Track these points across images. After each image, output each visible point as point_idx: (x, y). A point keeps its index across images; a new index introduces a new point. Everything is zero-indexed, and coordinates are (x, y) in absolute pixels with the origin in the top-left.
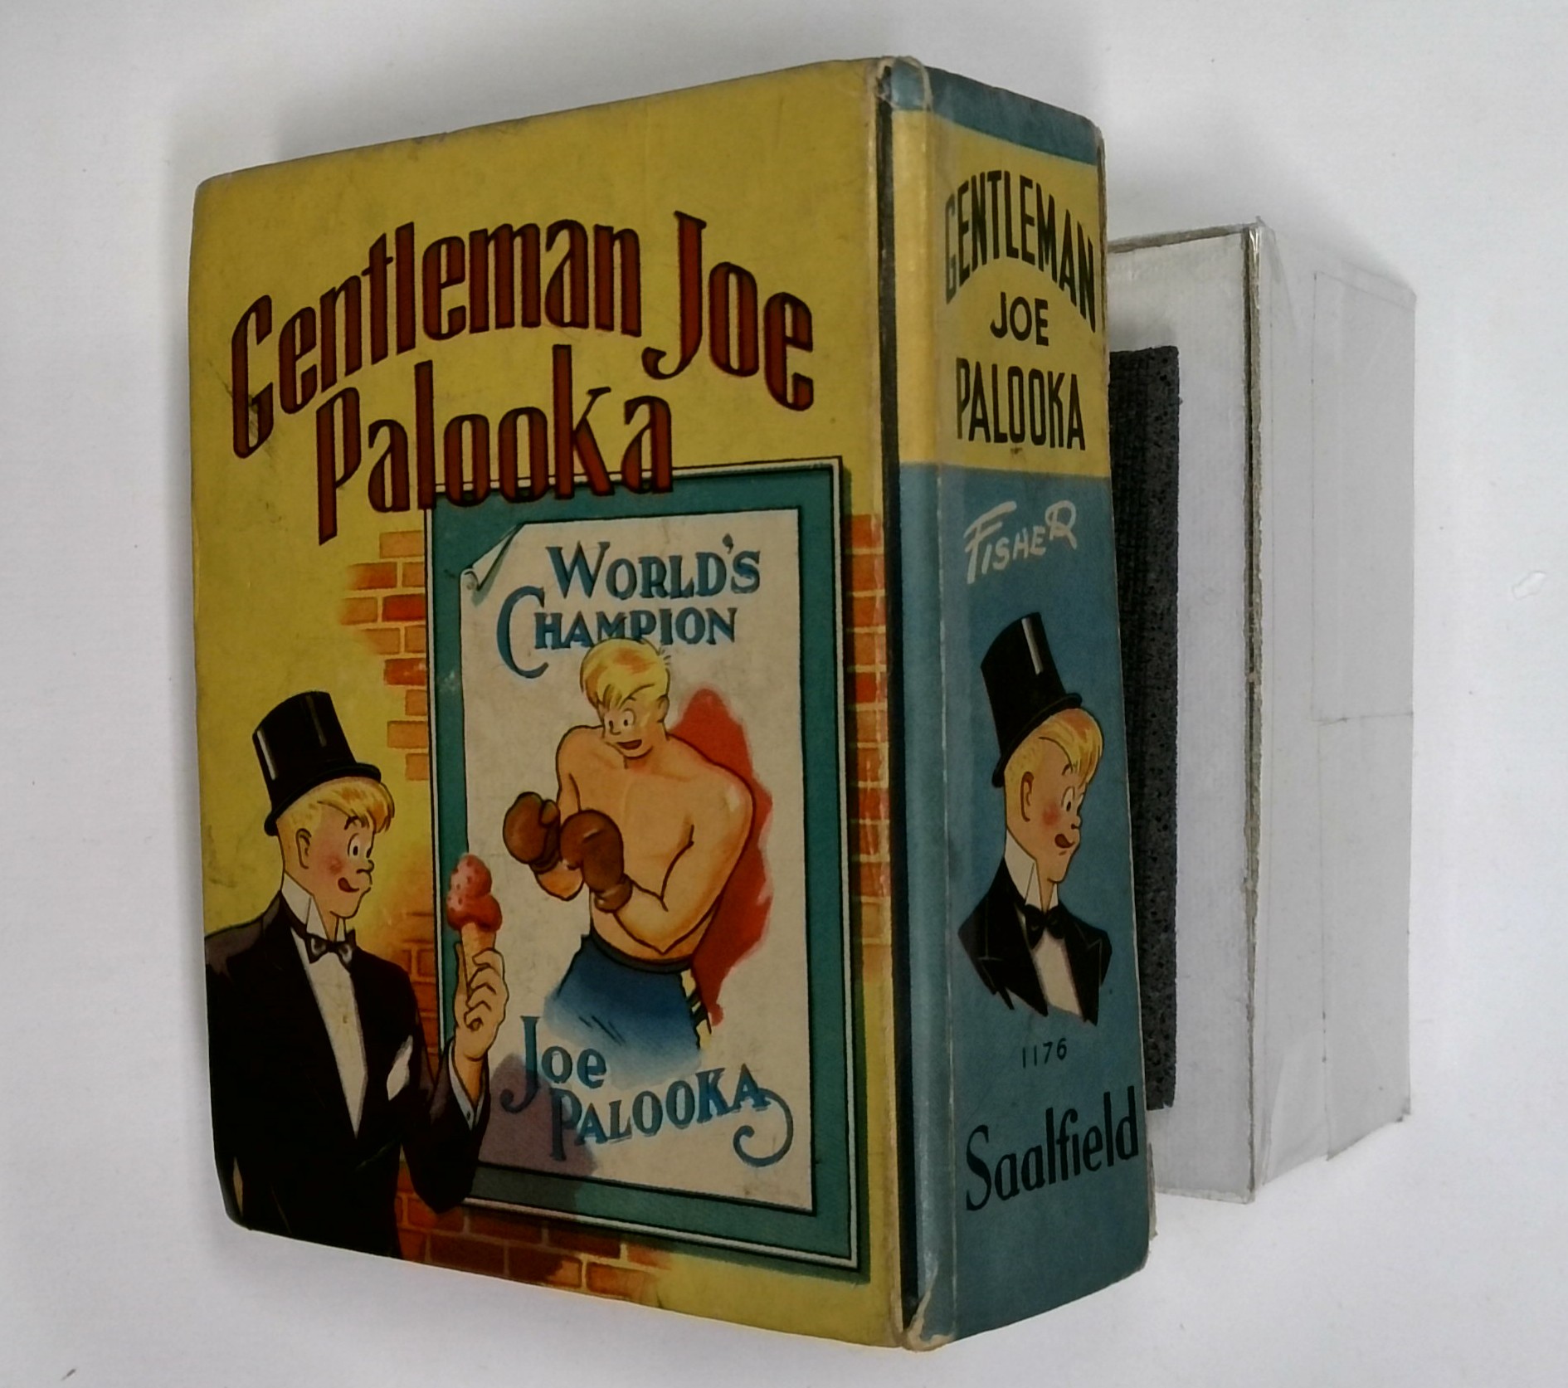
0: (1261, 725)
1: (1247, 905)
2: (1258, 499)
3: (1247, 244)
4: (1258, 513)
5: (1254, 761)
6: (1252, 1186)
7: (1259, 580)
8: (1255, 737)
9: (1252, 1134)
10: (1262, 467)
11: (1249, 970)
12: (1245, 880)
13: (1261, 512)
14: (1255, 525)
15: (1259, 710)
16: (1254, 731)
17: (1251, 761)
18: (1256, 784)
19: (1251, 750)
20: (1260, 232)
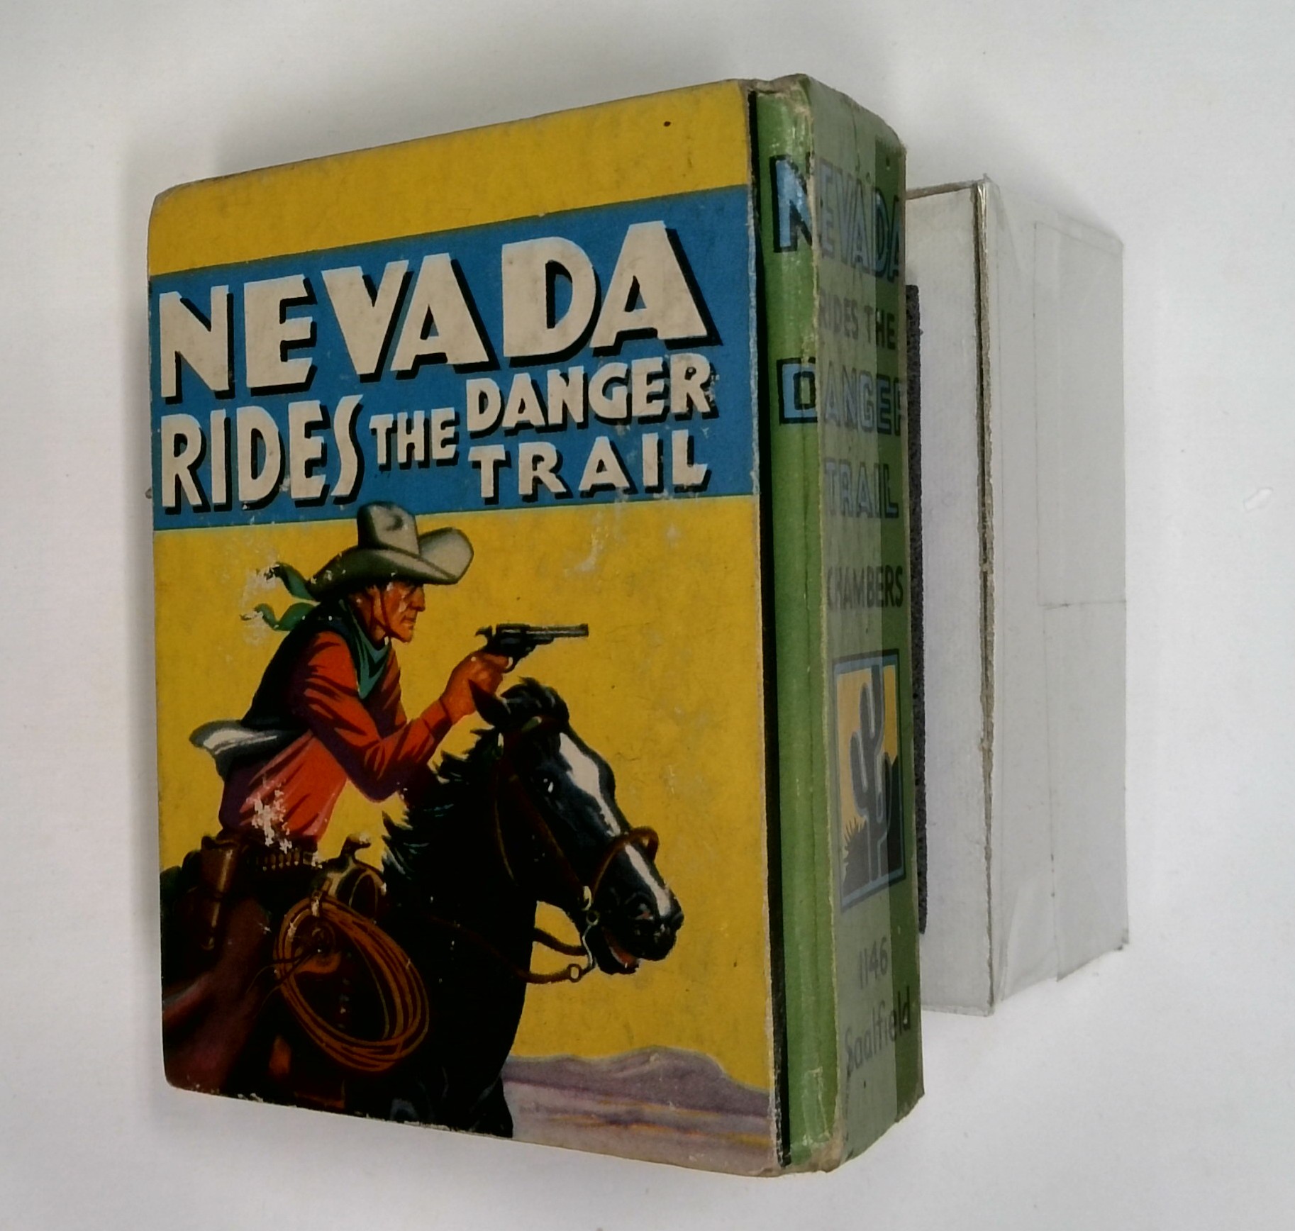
0: (994, 609)
1: (984, 761)
2: (989, 415)
3: (976, 198)
4: (988, 427)
5: (988, 638)
6: (992, 1001)
7: (990, 484)
8: (988, 619)
9: (991, 958)
10: (991, 387)
11: (986, 817)
12: (982, 740)
13: (991, 426)
14: (986, 437)
15: (992, 595)
16: (988, 613)
17: (986, 638)
18: (990, 658)
19: (986, 629)
20: (986, 186)
